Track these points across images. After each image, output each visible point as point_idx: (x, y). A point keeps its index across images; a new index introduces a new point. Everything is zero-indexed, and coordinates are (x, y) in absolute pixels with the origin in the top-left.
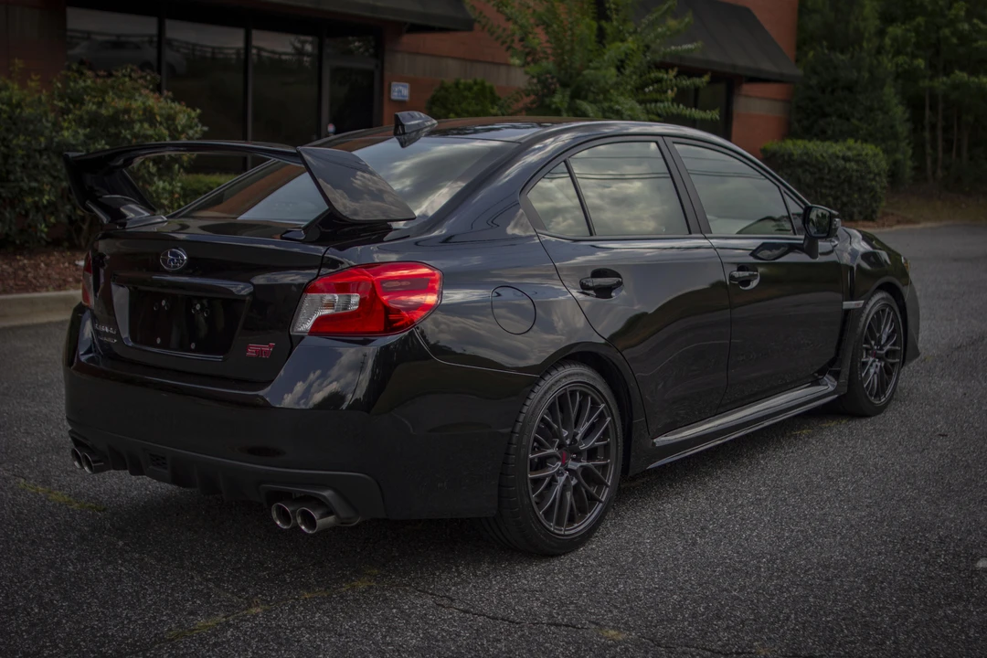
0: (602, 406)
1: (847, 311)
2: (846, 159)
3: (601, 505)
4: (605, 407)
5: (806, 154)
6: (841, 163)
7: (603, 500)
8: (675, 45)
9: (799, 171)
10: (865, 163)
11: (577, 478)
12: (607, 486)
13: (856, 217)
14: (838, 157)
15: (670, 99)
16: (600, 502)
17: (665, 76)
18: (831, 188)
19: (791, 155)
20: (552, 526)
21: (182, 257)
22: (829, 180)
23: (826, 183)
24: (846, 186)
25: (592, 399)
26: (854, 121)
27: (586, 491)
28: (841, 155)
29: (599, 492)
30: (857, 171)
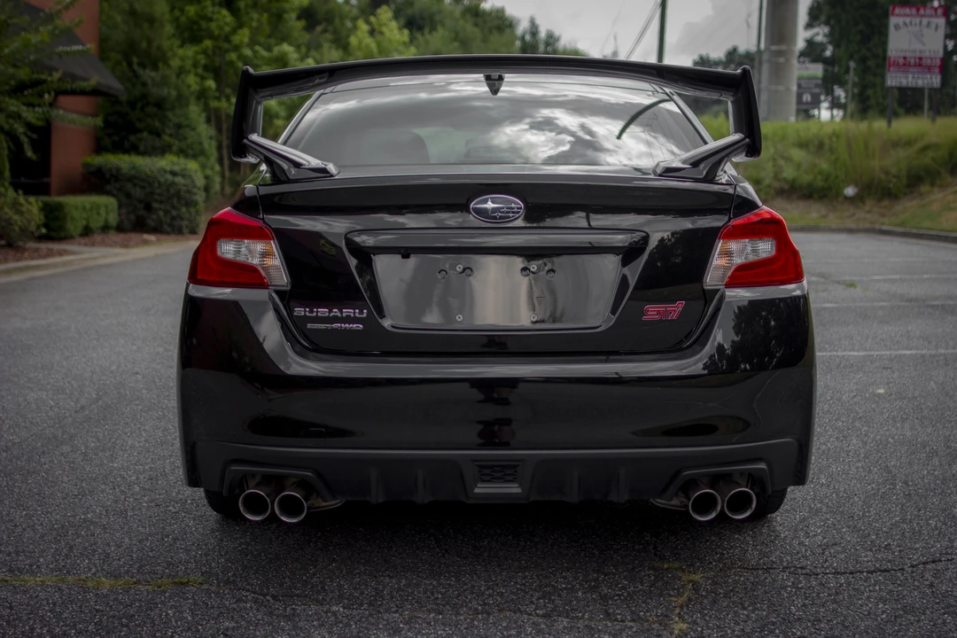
2: (174, 174)
5: (134, 168)
6: (169, 177)
8: (63, 46)
9: (129, 186)
10: (190, 177)
13: (185, 230)
14: (165, 171)
15: (47, 103)
17: (49, 79)
18: (161, 202)
19: (118, 169)
22: (159, 195)
23: (156, 197)
24: (175, 201)
26: (166, 138)
28: (168, 169)
30: (184, 185)
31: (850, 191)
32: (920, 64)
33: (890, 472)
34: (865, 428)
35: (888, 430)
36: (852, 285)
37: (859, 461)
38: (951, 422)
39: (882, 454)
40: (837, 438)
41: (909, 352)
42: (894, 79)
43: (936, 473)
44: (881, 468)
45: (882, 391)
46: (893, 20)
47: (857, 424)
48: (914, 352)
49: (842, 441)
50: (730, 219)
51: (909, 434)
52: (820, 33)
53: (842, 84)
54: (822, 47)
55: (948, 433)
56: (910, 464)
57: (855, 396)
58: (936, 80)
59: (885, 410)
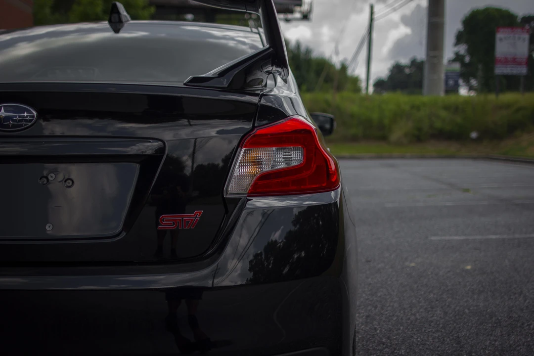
31: (474, 135)
32: (515, 61)
33: (459, 343)
34: (450, 300)
35: (467, 301)
36: (467, 190)
37: (437, 331)
38: (515, 294)
39: (457, 324)
40: (426, 309)
41: (494, 237)
42: (499, 70)
43: (497, 343)
44: (453, 339)
45: (469, 267)
46: (499, 36)
47: (445, 296)
48: (498, 237)
49: (429, 311)
50: (254, 127)
51: (482, 304)
52: (462, 49)
53: (475, 77)
54: (463, 57)
55: (512, 304)
56: (477, 334)
57: (449, 272)
58: (523, 70)
59: (468, 284)
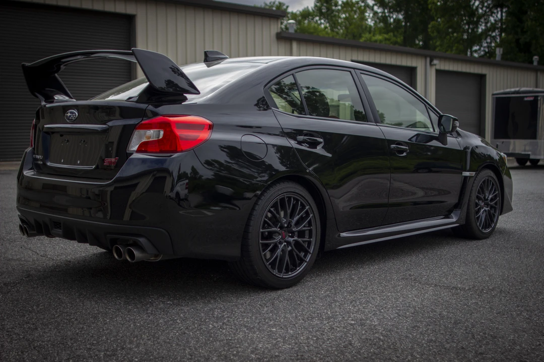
0: (307, 207)
1: (466, 177)
3: (306, 264)
4: (309, 208)
7: (308, 260)
11: (292, 247)
12: (310, 253)
16: (306, 262)
20: (275, 272)
21: (75, 114)
25: (301, 202)
27: (297, 255)
29: (305, 256)
50: (142, 120)
